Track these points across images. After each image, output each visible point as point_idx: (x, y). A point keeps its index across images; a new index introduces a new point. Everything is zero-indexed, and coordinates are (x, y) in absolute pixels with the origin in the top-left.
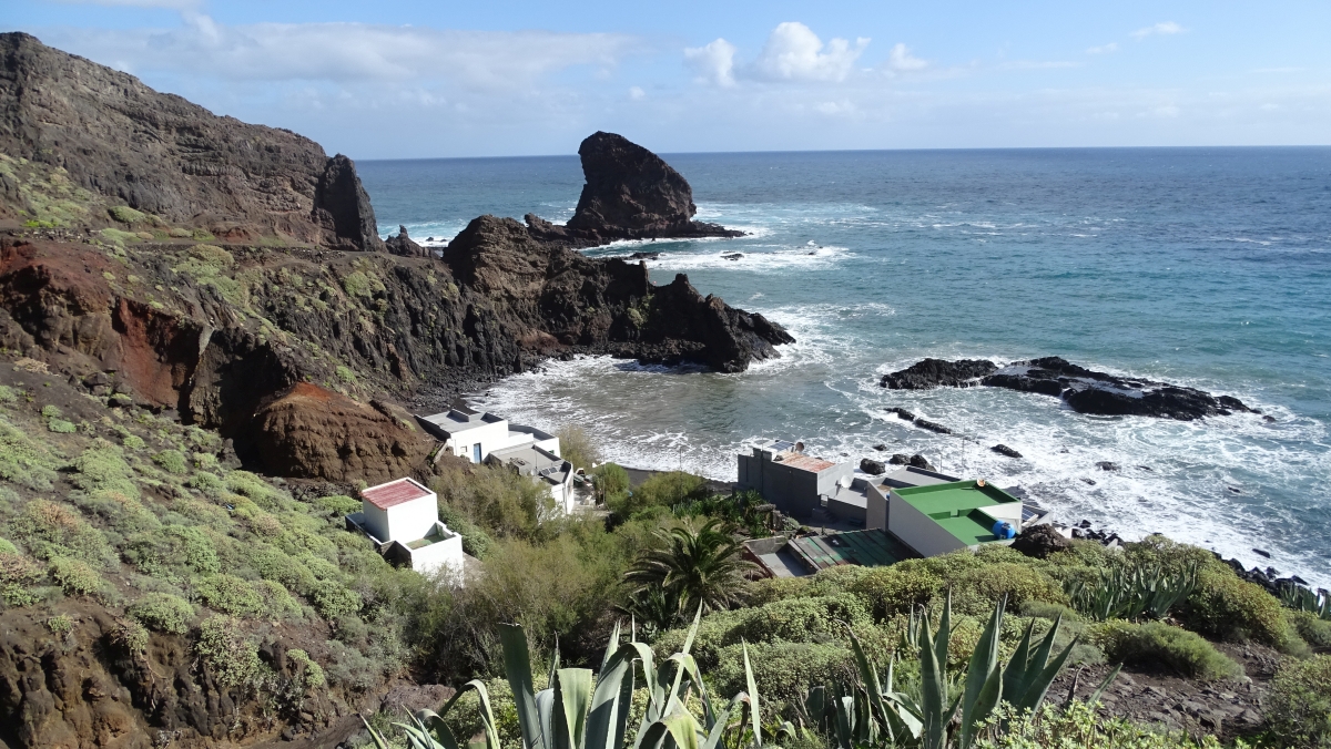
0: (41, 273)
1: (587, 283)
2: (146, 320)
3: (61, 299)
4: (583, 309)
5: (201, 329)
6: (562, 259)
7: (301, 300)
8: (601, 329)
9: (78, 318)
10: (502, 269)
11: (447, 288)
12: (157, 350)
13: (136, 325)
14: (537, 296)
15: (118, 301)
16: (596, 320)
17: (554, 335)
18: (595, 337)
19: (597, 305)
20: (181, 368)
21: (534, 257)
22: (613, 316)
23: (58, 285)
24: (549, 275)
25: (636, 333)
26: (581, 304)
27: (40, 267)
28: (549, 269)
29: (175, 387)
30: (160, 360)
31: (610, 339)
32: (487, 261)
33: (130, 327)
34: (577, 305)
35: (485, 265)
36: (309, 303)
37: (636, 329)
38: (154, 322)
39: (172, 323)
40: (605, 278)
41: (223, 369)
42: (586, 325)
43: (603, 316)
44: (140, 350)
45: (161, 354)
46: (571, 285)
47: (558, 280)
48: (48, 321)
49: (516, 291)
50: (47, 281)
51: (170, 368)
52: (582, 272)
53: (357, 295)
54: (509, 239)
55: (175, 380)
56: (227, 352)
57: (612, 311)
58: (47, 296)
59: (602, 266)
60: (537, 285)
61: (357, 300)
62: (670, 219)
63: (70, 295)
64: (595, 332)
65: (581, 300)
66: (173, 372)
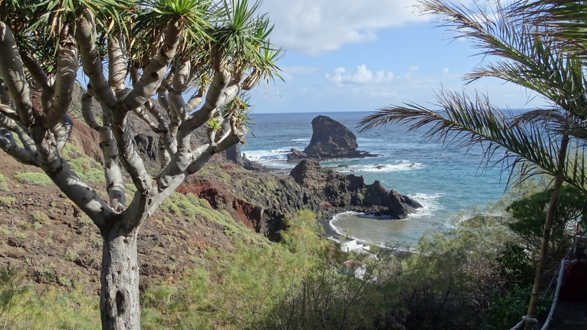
0: (215, 191)
1: (341, 184)
2: (242, 205)
3: (221, 199)
4: (340, 193)
5: (261, 208)
6: (332, 174)
7: (256, 193)
8: (348, 201)
9: (225, 205)
10: (312, 178)
11: (297, 187)
12: (246, 215)
13: (240, 207)
14: (323, 188)
15: (235, 199)
16: (346, 198)
17: (330, 203)
18: (346, 204)
19: (345, 192)
20: (255, 221)
21: (322, 174)
22: (351, 196)
23: (220, 194)
24: (328, 180)
25: (361, 203)
26: (339, 191)
27: (215, 189)
28: (327, 178)
29: (254, 227)
30: (247, 218)
31: (351, 205)
32: (308, 176)
33: (238, 207)
34: (338, 191)
35: (307, 177)
36: (258, 193)
37: (361, 201)
38: (245, 206)
39: (250, 206)
40: (348, 182)
41: (268, 222)
42: (342, 199)
43: (348, 196)
44: (241, 215)
45: (247, 216)
46: (336, 184)
47: (331, 182)
48: (217, 206)
49: (317, 187)
50: (217, 193)
51: (251, 221)
52: (340, 179)
53: (271, 190)
54: (314, 167)
55: (254, 225)
56: (269, 216)
57: (351, 194)
58: (217, 198)
59: (346, 177)
60: (323, 184)
61: (271, 192)
62: (348, 150)
63: (223, 197)
64: (346, 202)
65: (339, 190)
66: (253, 222)
